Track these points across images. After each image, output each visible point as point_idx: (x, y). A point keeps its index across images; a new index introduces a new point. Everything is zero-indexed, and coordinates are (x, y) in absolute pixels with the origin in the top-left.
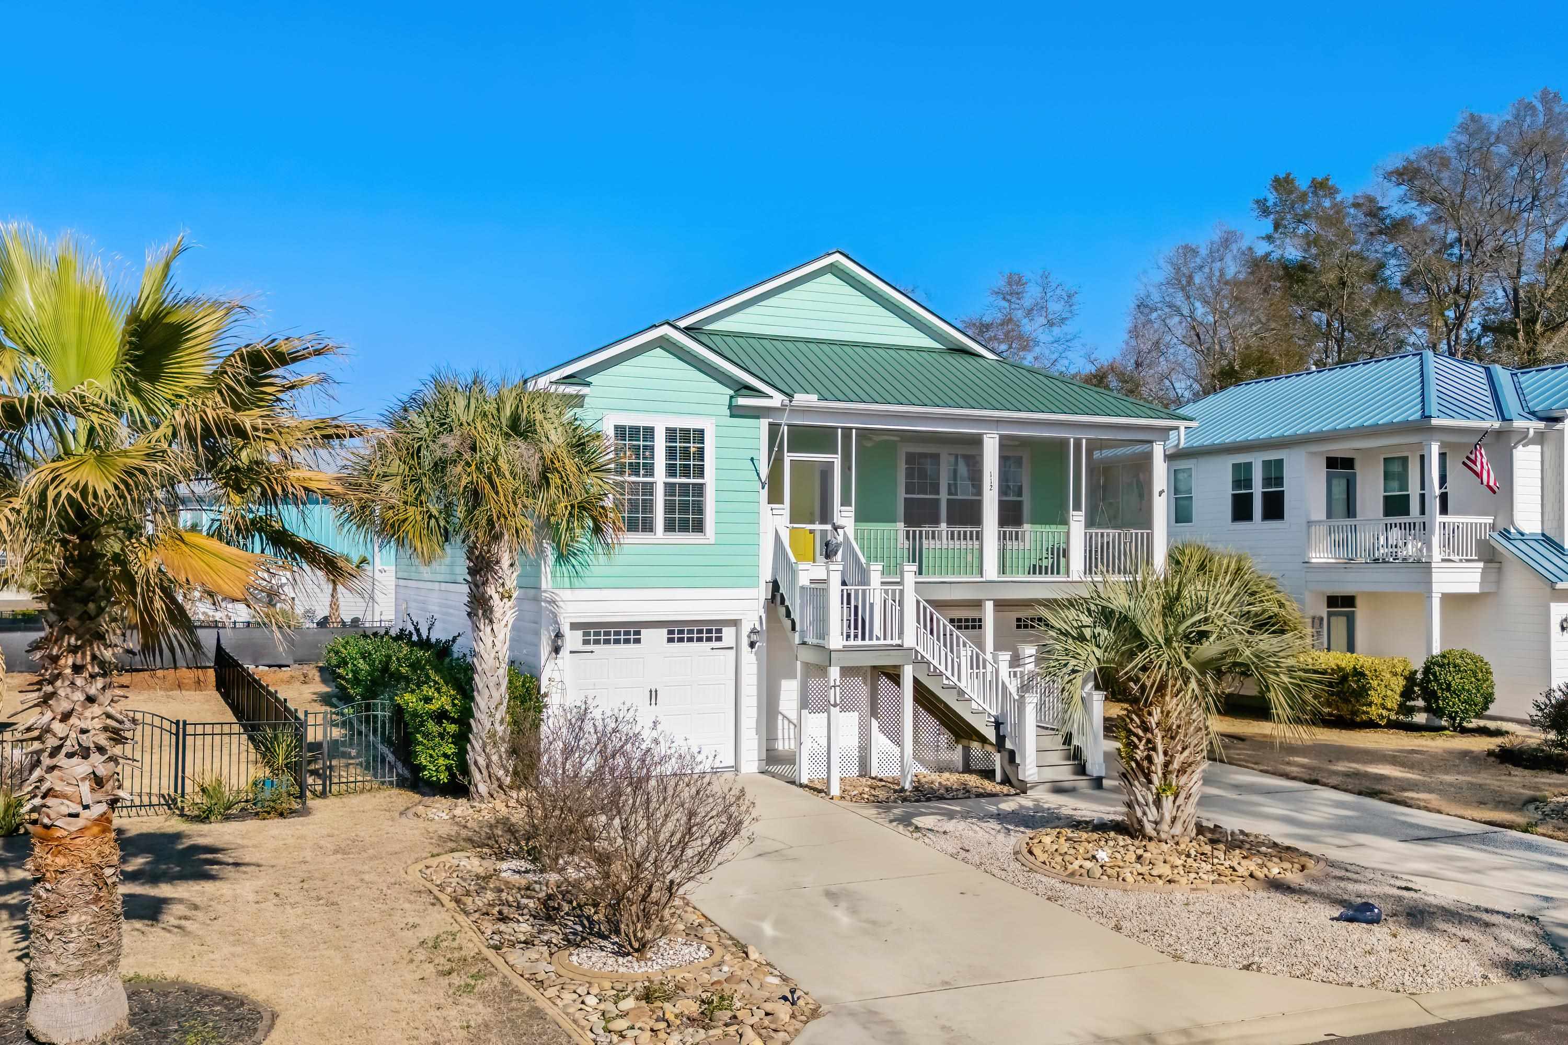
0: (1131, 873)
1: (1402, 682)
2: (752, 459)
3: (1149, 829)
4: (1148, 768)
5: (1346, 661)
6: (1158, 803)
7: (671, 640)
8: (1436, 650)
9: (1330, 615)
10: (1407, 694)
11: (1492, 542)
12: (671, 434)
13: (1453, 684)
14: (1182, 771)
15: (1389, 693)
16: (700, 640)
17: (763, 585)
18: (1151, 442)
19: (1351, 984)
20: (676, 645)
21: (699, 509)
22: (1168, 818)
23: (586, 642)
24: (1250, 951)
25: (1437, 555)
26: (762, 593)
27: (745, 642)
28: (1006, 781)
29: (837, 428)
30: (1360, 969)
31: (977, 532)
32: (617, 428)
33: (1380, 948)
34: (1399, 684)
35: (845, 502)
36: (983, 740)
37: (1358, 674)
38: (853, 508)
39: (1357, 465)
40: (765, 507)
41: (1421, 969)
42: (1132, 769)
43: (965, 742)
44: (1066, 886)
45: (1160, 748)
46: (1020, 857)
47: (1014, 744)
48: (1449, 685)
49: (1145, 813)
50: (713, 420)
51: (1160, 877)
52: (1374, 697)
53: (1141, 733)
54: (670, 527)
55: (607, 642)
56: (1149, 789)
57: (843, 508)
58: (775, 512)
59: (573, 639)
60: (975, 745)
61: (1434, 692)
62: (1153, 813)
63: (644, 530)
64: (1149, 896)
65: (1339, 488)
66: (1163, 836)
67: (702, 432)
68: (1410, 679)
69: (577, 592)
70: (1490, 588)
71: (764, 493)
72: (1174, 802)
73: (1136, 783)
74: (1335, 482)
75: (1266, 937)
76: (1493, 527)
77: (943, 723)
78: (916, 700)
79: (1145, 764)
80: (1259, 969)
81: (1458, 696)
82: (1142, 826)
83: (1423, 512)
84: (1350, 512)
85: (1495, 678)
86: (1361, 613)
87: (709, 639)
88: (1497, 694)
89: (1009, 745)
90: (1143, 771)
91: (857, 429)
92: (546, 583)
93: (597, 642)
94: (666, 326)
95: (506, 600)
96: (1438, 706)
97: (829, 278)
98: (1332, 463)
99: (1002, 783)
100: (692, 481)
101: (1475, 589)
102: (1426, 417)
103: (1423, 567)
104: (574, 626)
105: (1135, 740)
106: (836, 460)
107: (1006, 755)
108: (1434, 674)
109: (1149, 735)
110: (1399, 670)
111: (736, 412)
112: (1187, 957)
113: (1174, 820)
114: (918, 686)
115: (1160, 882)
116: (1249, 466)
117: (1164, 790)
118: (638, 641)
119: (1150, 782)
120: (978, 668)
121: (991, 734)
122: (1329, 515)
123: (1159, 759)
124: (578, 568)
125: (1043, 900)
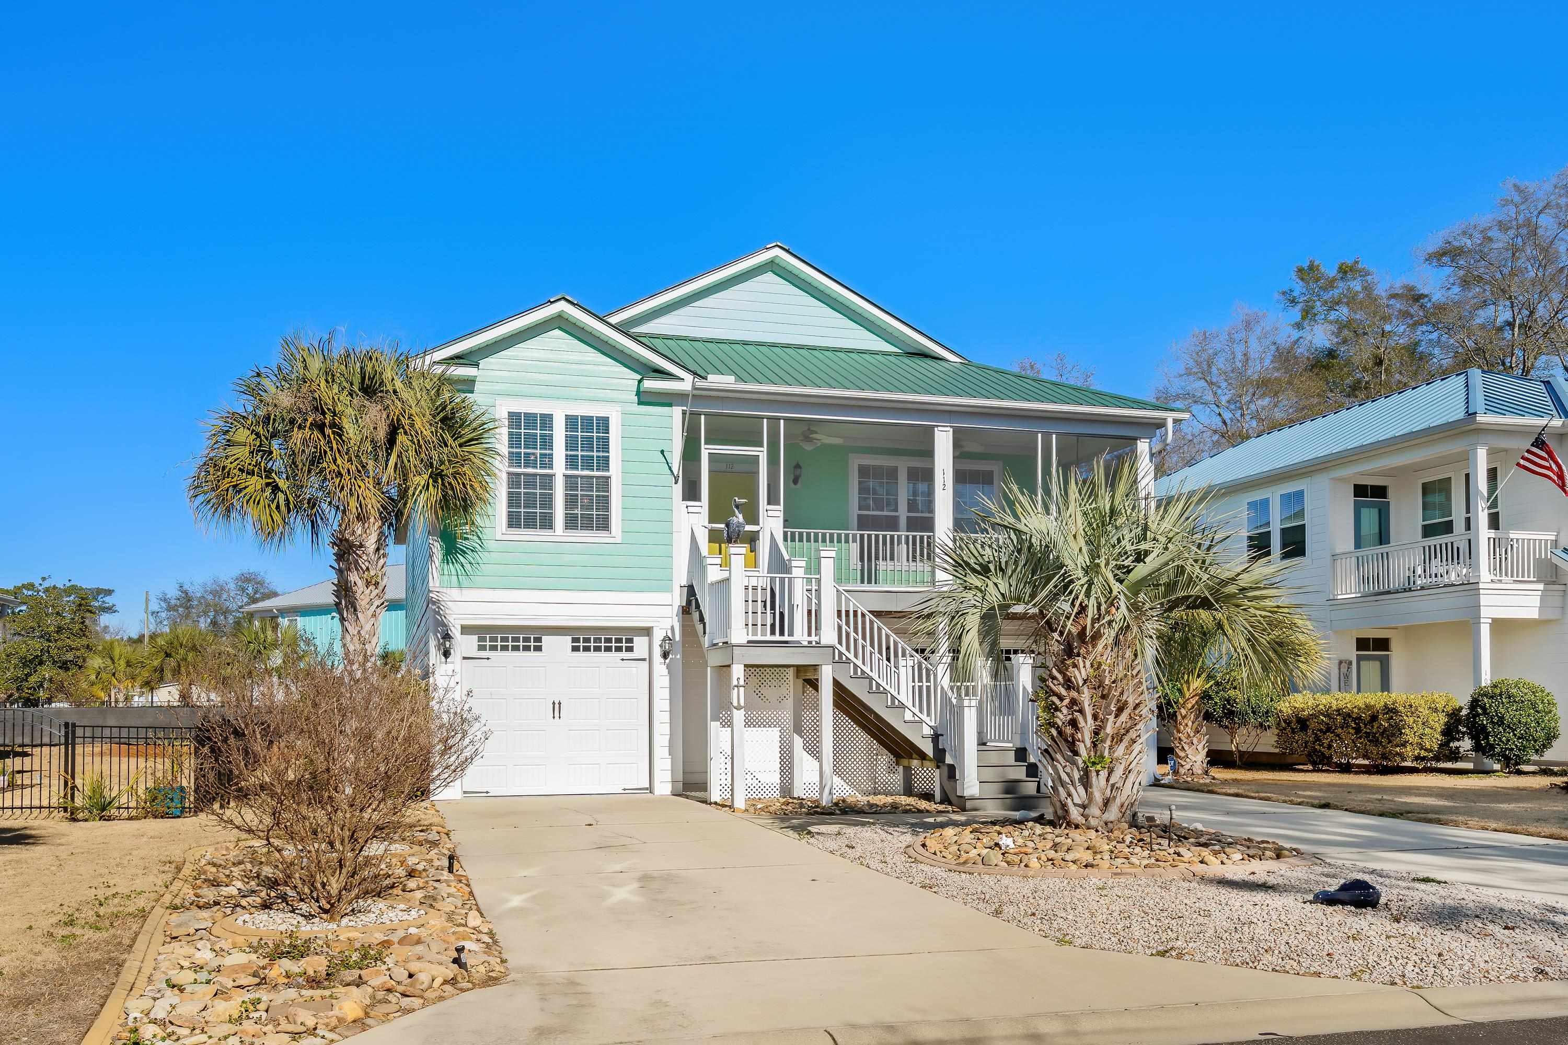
0: (1039, 859)
1: (1443, 719)
2: (662, 452)
3: (1075, 814)
4: (1072, 736)
5: (1376, 699)
6: (1086, 781)
7: (575, 649)
8: (1486, 679)
9: (1359, 658)
10: (1450, 732)
11: (1555, 560)
12: (571, 422)
13: (1507, 717)
14: (1118, 738)
15: (1427, 731)
16: (608, 649)
17: (677, 591)
18: (1136, 439)
19: (1318, 974)
20: (581, 654)
21: (604, 503)
22: (1098, 797)
23: (481, 648)
24: (1174, 935)
25: (1485, 575)
26: (677, 599)
27: (657, 652)
28: (946, 800)
29: (762, 418)
30: (1336, 957)
31: (929, 537)
32: (511, 414)
33: (1372, 933)
34: (1439, 721)
35: (772, 499)
36: (923, 756)
37: (1391, 711)
38: (781, 507)
39: (1391, 493)
40: (679, 505)
41: (1435, 958)
42: (1053, 738)
43: (905, 762)
44: (952, 874)
45: (1089, 711)
46: (910, 850)
47: (955, 757)
48: (1502, 719)
49: (1069, 795)
50: (618, 408)
51: (1074, 862)
52: (1409, 735)
53: (1063, 692)
54: (571, 523)
55: (505, 648)
56: (1074, 763)
57: (770, 507)
58: (690, 509)
59: (464, 645)
60: (915, 763)
61: (1484, 727)
62: (1079, 794)
63: (543, 527)
64: (1053, 882)
65: (1370, 517)
66: (1093, 822)
67: (606, 420)
68: (1454, 715)
69: (465, 591)
70: (1551, 615)
71: (678, 489)
72: (1108, 780)
73: (1059, 756)
74: (1365, 512)
75: (1201, 920)
76: (1555, 543)
77: (881, 742)
78: (837, 705)
79: (1069, 730)
80: (1180, 956)
81: (1514, 730)
82: (1067, 811)
83: (1468, 528)
84: (1383, 537)
85: (1559, 711)
86: (1397, 656)
87: (619, 649)
88: (1562, 727)
89: (949, 760)
90: (1066, 740)
91: (785, 419)
92: (435, 581)
93: (493, 648)
94: (563, 302)
95: (372, 587)
96: (1488, 743)
97: (769, 276)
98: (1360, 490)
99: (941, 803)
100: (596, 473)
101: (1534, 614)
102: (1471, 415)
103: (1471, 587)
104: (466, 630)
105: (1055, 699)
106: (762, 454)
107: (945, 769)
108: (1484, 708)
109: (1074, 694)
110: (1440, 706)
111: (645, 398)
112: (1078, 942)
113: (1107, 803)
114: (838, 687)
115: (1074, 867)
116: (1265, 503)
117: (1094, 763)
118: (538, 649)
119: (1076, 753)
120: (920, 680)
121: (928, 749)
122: (1358, 545)
123: (1087, 725)
124: (467, 566)
125: (918, 888)
